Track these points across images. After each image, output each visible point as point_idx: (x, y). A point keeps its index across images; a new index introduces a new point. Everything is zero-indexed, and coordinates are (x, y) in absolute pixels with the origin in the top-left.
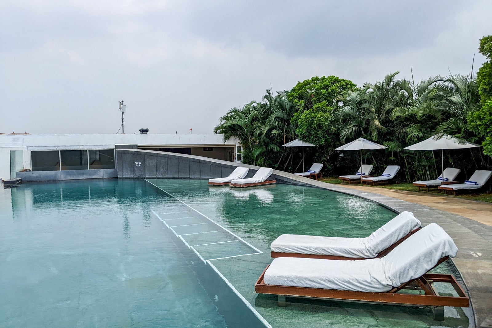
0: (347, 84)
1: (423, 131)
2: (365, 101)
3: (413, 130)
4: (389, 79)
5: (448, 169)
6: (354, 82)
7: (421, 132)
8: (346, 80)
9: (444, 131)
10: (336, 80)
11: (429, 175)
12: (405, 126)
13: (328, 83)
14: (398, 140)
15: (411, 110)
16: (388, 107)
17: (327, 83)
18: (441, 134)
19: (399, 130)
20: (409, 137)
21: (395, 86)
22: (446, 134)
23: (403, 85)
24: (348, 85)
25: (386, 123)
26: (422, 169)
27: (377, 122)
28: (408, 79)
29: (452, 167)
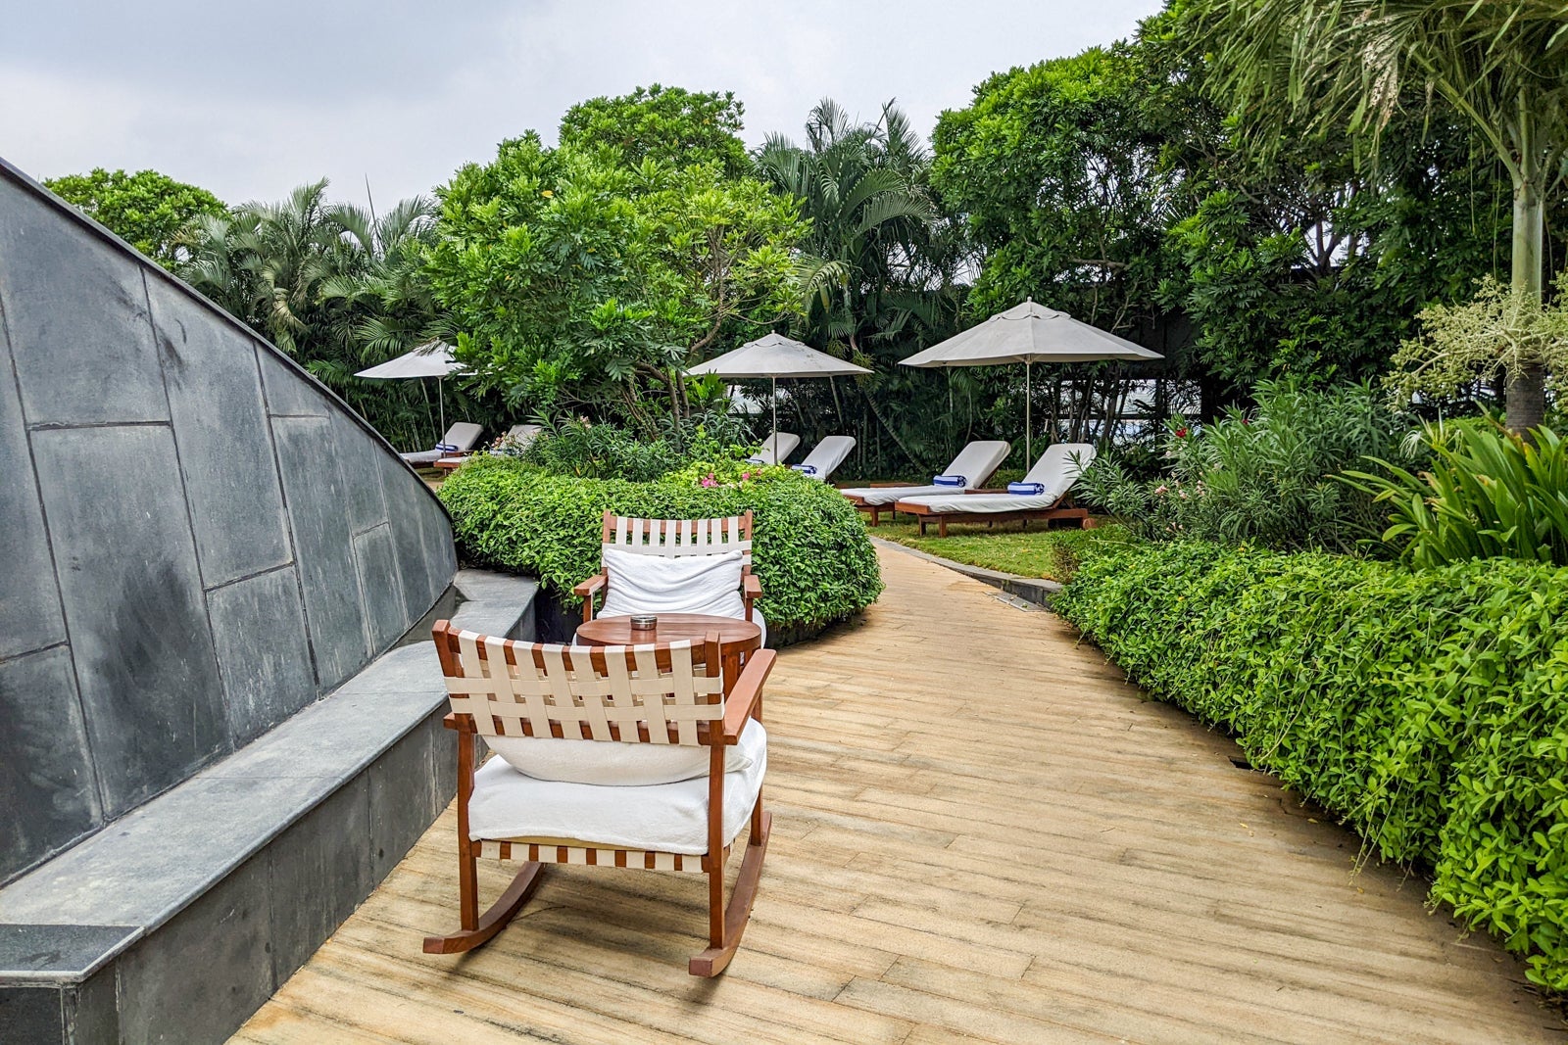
0: (200, 203)
1: (399, 335)
2: (249, 251)
3: (374, 331)
4: (309, 198)
5: (457, 427)
6: (220, 198)
7: (396, 338)
8: (197, 189)
9: (441, 337)
10: (168, 190)
11: (418, 443)
12: (360, 322)
13: (146, 195)
14: (343, 356)
15: (369, 284)
16: (313, 273)
17: (140, 191)
18: (434, 343)
19: (341, 332)
20: (367, 348)
21: (325, 220)
22: (444, 344)
23: (346, 219)
24: (202, 204)
25: (307, 312)
26: (402, 428)
27: (282, 308)
28: (360, 204)
29: (465, 421)
